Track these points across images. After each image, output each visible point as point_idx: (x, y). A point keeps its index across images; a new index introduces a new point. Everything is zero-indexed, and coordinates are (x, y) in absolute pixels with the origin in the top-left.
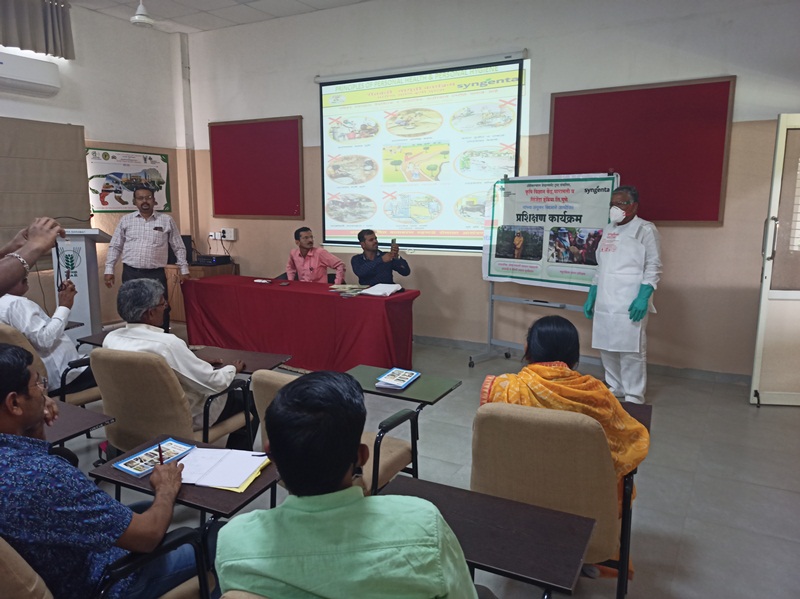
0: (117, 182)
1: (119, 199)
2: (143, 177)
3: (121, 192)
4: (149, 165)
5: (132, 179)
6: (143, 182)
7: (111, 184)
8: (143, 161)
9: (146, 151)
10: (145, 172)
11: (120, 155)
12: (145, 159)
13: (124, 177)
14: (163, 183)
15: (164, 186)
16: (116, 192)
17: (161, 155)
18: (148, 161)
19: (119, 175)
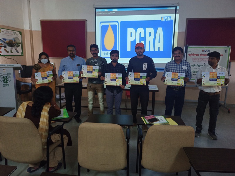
0: (5, 43)
1: (6, 50)
2: (14, 41)
3: (6, 47)
4: (15, 36)
5: (10, 42)
6: (14, 43)
7: (2, 43)
8: (13, 34)
9: (15, 30)
10: (14, 39)
11: (5, 31)
12: (14, 33)
13: (7, 40)
14: (20, 44)
15: (21, 45)
16: (5, 47)
17: (20, 32)
18: (15, 34)
19: (5, 39)
